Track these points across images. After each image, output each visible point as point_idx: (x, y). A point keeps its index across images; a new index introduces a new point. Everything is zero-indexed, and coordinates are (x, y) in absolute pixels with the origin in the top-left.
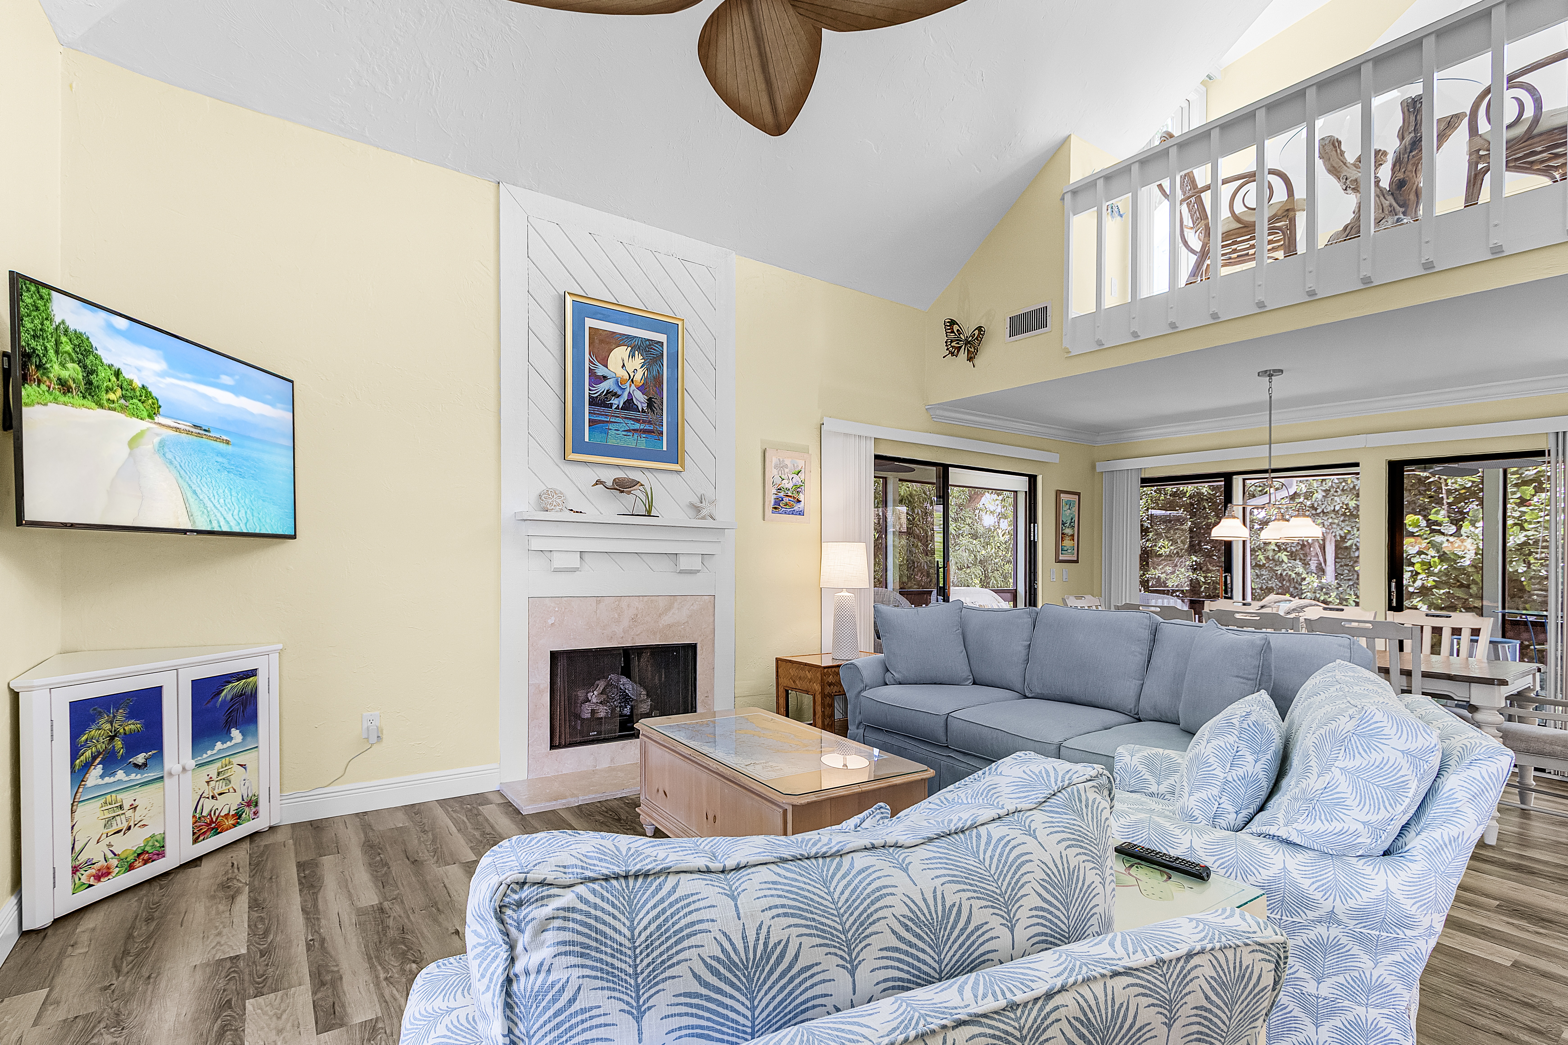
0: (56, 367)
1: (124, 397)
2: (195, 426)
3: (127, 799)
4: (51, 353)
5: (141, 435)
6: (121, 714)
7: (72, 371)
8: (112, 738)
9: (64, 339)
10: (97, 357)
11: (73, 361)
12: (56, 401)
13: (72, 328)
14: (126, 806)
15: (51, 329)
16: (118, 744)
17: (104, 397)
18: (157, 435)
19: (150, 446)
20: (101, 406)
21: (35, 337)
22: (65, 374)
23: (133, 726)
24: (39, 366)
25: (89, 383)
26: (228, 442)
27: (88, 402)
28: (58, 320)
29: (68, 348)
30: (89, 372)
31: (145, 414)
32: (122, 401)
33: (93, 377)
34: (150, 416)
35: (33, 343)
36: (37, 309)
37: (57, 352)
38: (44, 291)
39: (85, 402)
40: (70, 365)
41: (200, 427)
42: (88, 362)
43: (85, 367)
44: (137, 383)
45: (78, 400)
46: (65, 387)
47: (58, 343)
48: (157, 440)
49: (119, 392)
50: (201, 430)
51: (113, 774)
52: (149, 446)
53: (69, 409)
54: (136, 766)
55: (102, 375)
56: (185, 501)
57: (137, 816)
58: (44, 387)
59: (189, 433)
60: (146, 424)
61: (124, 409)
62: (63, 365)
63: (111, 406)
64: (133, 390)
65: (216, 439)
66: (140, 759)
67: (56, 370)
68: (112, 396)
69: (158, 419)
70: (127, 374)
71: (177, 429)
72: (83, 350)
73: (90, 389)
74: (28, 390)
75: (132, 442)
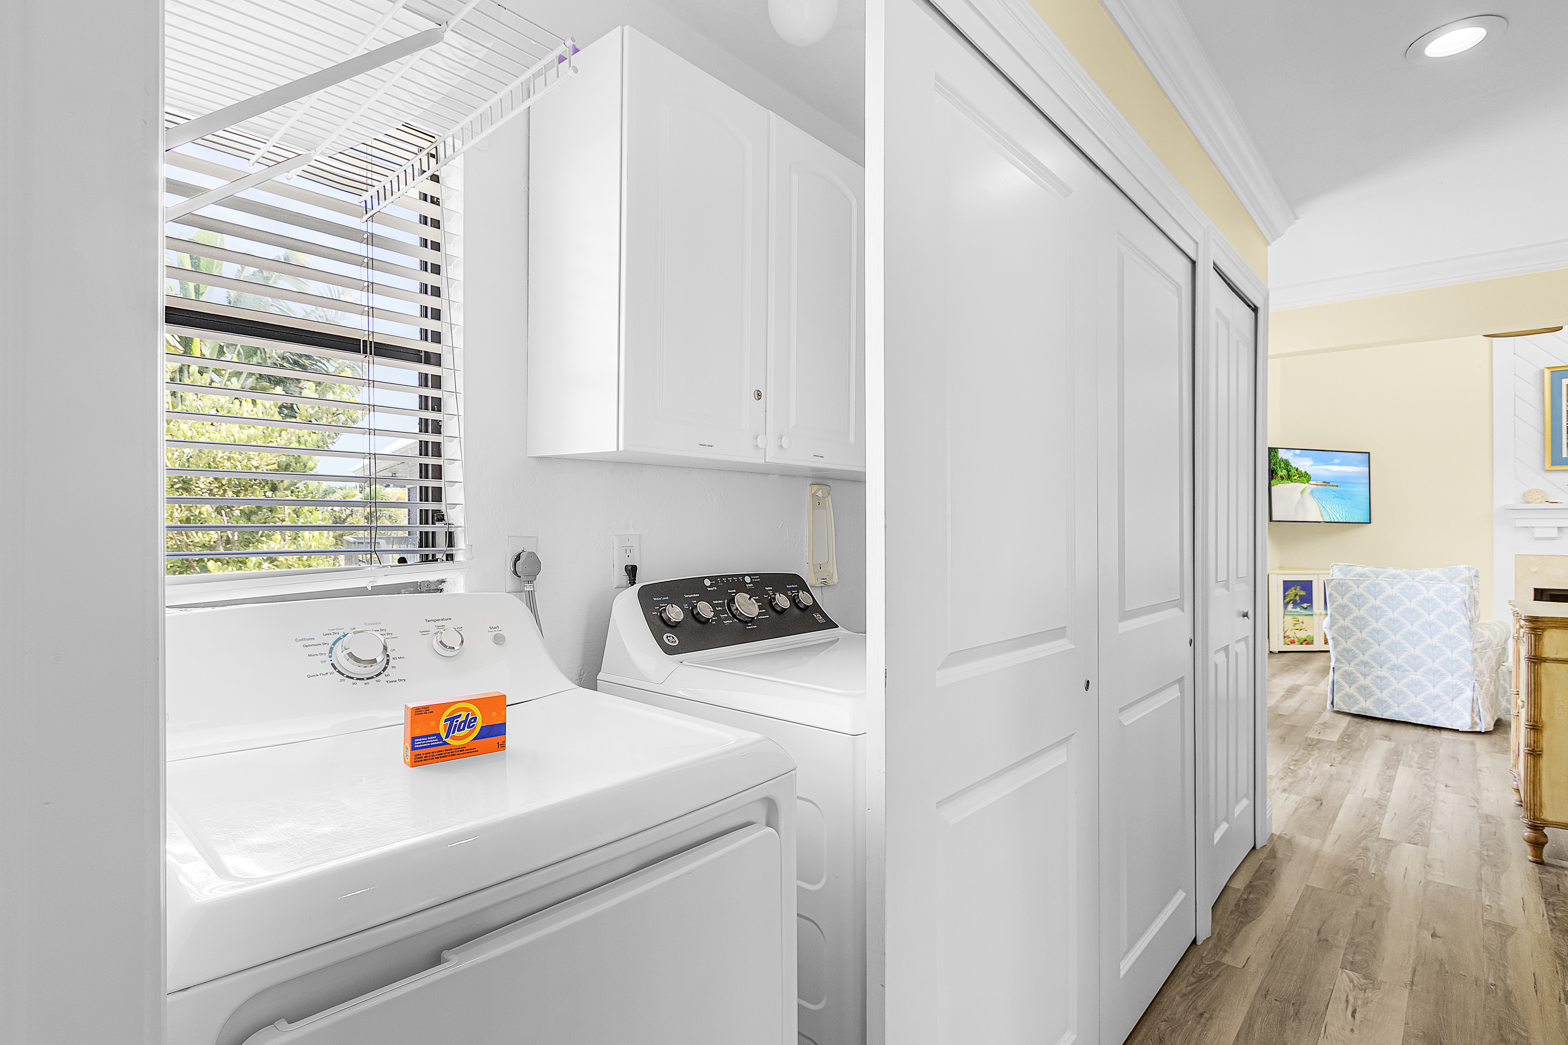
1: (1299, 477)
2: (1324, 482)
3: (1301, 618)
5: (1305, 489)
6: (1298, 588)
7: (1285, 472)
8: (1296, 595)
9: (1282, 463)
10: (1291, 466)
11: (1284, 469)
12: (1279, 483)
13: (1283, 459)
14: (1300, 621)
15: (1278, 461)
16: (1297, 598)
17: (1293, 478)
18: (1310, 488)
20: (1292, 482)
21: (1274, 465)
22: (1282, 474)
23: (1303, 593)
24: (1276, 473)
25: (1289, 475)
26: (1337, 486)
27: (1289, 482)
28: (1280, 458)
29: (1283, 465)
30: (1289, 471)
31: (1306, 481)
32: (1299, 479)
33: (1290, 473)
34: (1308, 482)
35: (1274, 467)
36: (1274, 456)
37: (1279, 468)
38: (1276, 451)
39: (1288, 481)
42: (1288, 468)
43: (1287, 470)
44: (1303, 471)
45: (1286, 481)
46: (1282, 478)
47: (1280, 465)
48: (1310, 490)
49: (1298, 476)
50: (1326, 483)
51: (1296, 608)
52: (1307, 492)
53: (1282, 484)
54: (1303, 608)
55: (1292, 471)
56: (1320, 511)
57: (1304, 626)
58: (1277, 480)
59: (1321, 485)
60: (1306, 485)
61: (1299, 481)
62: (1282, 471)
63: (1295, 481)
64: (1302, 474)
65: (1333, 486)
66: (1305, 605)
67: (1280, 473)
68: (1295, 478)
69: (1310, 482)
70: (1300, 469)
71: (1317, 485)
72: (1287, 464)
73: (1289, 477)
74: (1273, 482)
75: (1302, 492)
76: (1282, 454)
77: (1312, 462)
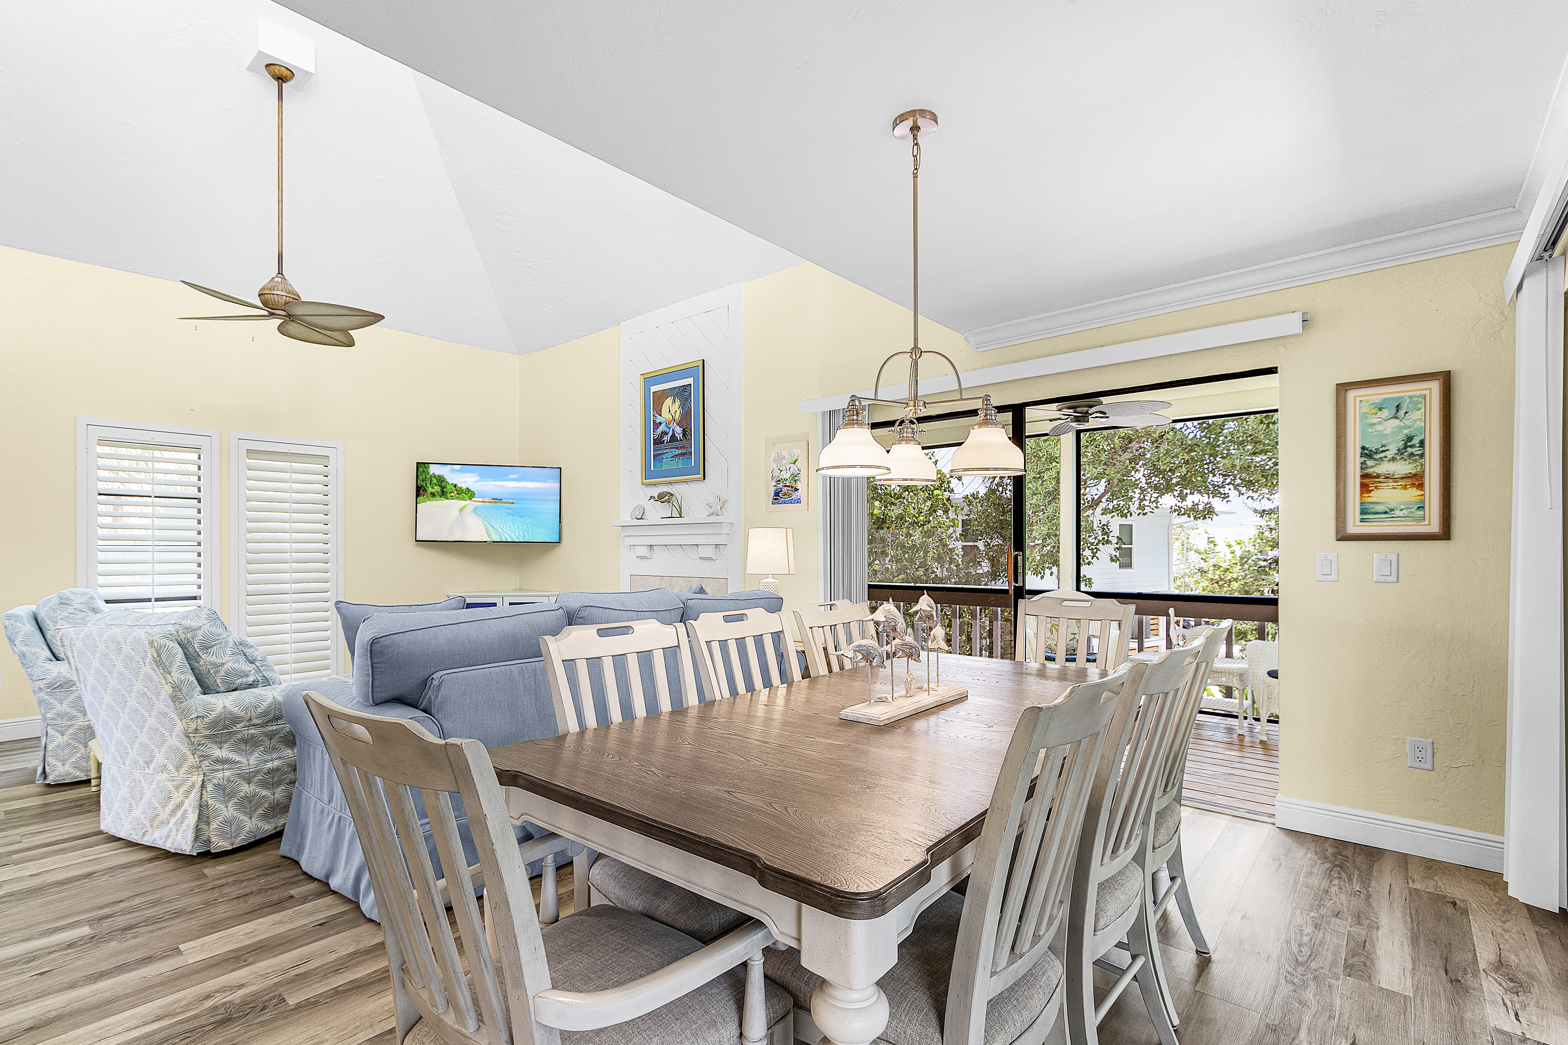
0: (430, 489)
1: (458, 494)
2: (493, 499)
4: (429, 485)
5: (465, 506)
7: (437, 488)
9: (433, 479)
10: (446, 482)
11: (437, 485)
12: (430, 500)
13: (437, 474)
15: (428, 477)
17: (449, 495)
18: (473, 505)
19: (470, 510)
20: (448, 499)
21: (424, 481)
22: (433, 491)
24: (424, 490)
25: (443, 491)
26: (513, 503)
27: (444, 498)
28: (432, 473)
29: (435, 482)
30: (442, 488)
31: (468, 498)
33: (445, 490)
34: (470, 499)
35: (422, 483)
36: (424, 472)
37: (430, 484)
38: (426, 465)
39: (441, 498)
40: (435, 487)
41: (497, 499)
42: (443, 484)
43: (441, 486)
44: (464, 487)
45: (438, 498)
46: (433, 495)
47: (431, 481)
48: (473, 507)
49: (456, 492)
50: (497, 500)
52: (468, 510)
53: (434, 502)
55: (448, 487)
58: (425, 496)
59: (490, 502)
60: (468, 502)
61: (457, 498)
62: (433, 488)
63: (452, 498)
64: (463, 490)
65: (506, 503)
67: (430, 490)
68: (452, 494)
69: (473, 499)
70: (459, 485)
71: (483, 502)
72: (441, 481)
73: (443, 494)
74: (419, 499)
75: (461, 510)
76: (434, 470)
77: (477, 478)
